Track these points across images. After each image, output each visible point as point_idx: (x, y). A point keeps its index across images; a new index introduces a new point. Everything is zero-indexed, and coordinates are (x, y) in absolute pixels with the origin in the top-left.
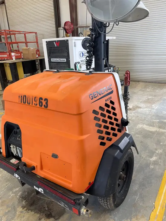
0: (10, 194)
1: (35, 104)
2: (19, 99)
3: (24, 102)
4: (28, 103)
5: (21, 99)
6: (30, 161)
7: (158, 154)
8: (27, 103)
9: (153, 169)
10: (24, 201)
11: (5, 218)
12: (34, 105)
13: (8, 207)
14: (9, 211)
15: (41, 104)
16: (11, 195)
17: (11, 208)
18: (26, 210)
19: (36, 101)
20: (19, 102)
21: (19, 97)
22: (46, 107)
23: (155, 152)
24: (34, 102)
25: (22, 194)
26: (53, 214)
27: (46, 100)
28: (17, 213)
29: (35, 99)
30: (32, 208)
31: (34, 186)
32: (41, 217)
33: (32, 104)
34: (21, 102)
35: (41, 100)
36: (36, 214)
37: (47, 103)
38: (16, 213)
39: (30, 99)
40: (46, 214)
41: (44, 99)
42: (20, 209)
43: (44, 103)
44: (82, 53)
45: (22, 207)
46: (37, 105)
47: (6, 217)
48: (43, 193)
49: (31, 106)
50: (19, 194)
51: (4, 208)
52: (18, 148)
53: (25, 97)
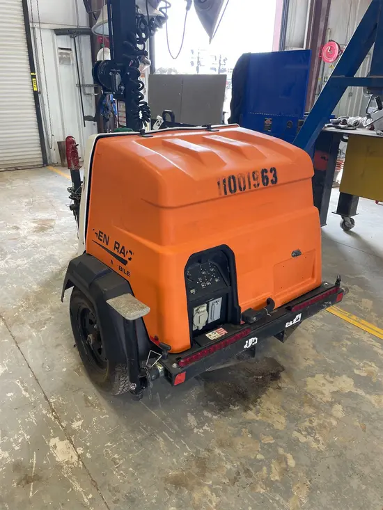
1: (254, 185)
2: (219, 188)
3: (233, 189)
4: (241, 189)
5: (225, 187)
8: (238, 191)
10: (231, 407)
11: (267, 439)
12: (253, 188)
13: (239, 434)
14: (251, 432)
15: (265, 181)
17: (244, 429)
18: (255, 406)
19: (257, 178)
20: (220, 194)
21: (219, 183)
22: (275, 182)
24: (253, 182)
25: (212, 410)
26: (273, 372)
27: (273, 170)
28: (258, 419)
29: (253, 176)
30: (252, 396)
32: (275, 386)
33: (250, 188)
34: (226, 193)
35: (265, 174)
37: (275, 176)
38: (257, 421)
39: (244, 179)
40: (272, 380)
41: (269, 170)
42: (251, 415)
43: (270, 176)
45: (245, 411)
46: (258, 185)
47: (263, 437)
49: (246, 192)
50: (210, 415)
51: (239, 442)
52: (217, 300)
53: (232, 180)
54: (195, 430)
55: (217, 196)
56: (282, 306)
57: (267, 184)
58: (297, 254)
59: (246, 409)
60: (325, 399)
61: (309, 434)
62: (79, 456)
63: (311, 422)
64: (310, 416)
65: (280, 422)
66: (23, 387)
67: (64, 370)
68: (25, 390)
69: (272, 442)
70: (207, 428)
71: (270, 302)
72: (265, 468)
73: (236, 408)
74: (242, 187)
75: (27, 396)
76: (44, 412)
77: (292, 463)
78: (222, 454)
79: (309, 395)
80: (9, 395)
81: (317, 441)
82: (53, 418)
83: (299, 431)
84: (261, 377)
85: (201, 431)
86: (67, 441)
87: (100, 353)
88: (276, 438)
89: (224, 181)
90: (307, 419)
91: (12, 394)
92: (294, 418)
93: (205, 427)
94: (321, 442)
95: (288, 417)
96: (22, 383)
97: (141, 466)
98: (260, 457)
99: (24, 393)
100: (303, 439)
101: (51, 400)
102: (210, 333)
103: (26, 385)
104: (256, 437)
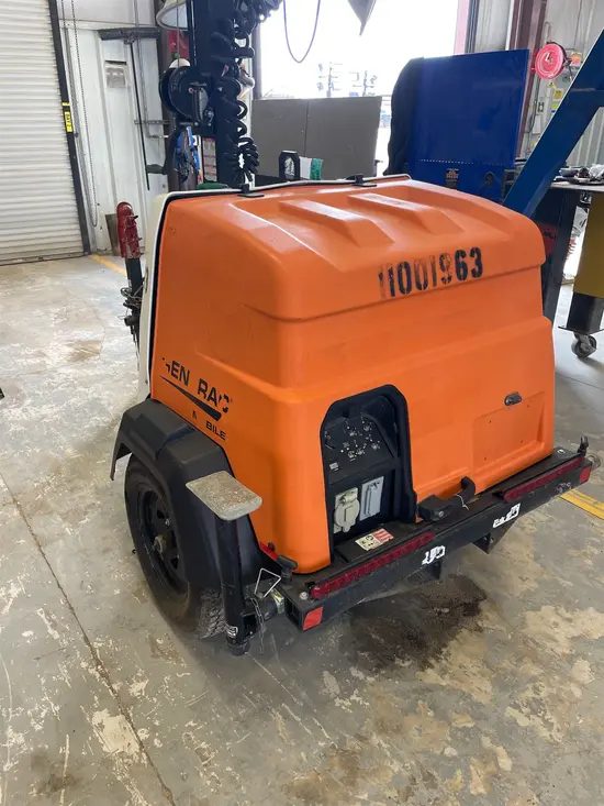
1: (443, 279)
2: (382, 285)
3: (405, 286)
4: (419, 287)
5: (392, 282)
8: (414, 289)
10: (398, 662)
11: (460, 720)
12: (440, 283)
13: (412, 710)
14: (433, 707)
15: (462, 272)
16: (353, 701)
17: (420, 702)
18: (438, 659)
19: (448, 267)
20: (383, 295)
21: (381, 276)
24: (440, 274)
25: (364, 667)
27: (475, 252)
28: (444, 684)
29: (442, 264)
30: (433, 643)
33: (435, 284)
34: (393, 294)
36: (457, 636)
37: (478, 262)
38: (443, 687)
40: (465, 615)
41: (468, 253)
42: (431, 676)
45: (422, 669)
46: (450, 278)
47: (454, 715)
49: (430, 292)
50: (361, 675)
51: (412, 723)
52: (374, 481)
53: (404, 271)
54: (338, 702)
55: (379, 298)
56: (486, 491)
57: (465, 277)
58: (514, 400)
59: (424, 665)
60: (559, 650)
61: (534, 712)
62: (141, 744)
63: (536, 690)
64: (534, 679)
65: (482, 689)
66: (49, 621)
67: (117, 592)
68: (52, 626)
69: (470, 725)
70: (358, 699)
71: (466, 484)
72: (459, 772)
73: (407, 664)
74: (422, 282)
75: (57, 636)
76: (84, 665)
77: (506, 763)
78: (384, 745)
79: (531, 644)
80: (25, 634)
81: (547, 723)
82: (98, 675)
83: (516, 706)
84: (447, 610)
85: (348, 703)
86: (120, 717)
87: (176, 567)
88: (477, 717)
89: (391, 272)
90: (530, 686)
91: (31, 633)
92: (506, 684)
93: (353, 697)
94: (555, 727)
95: (495, 682)
96: (47, 614)
97: (246, 765)
98: (450, 751)
99: (50, 631)
100: (523, 722)
101: (96, 645)
102: (364, 539)
103: (54, 617)
104: (442, 716)
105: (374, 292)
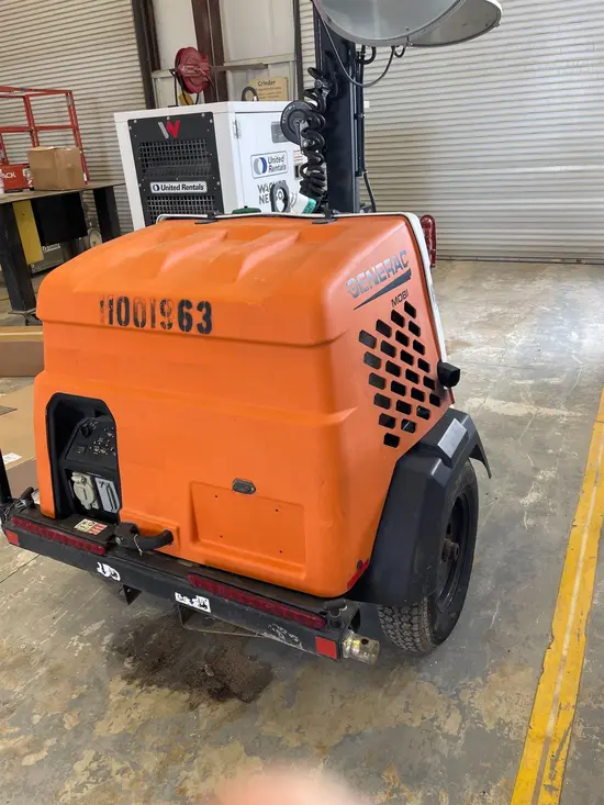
0: (75, 644)
1: (162, 323)
2: (102, 312)
3: (123, 319)
4: (136, 324)
5: (111, 312)
6: (153, 517)
7: (542, 482)
8: (131, 324)
9: (532, 529)
10: (129, 660)
11: (72, 719)
12: (158, 326)
13: (74, 683)
14: (81, 696)
15: (185, 323)
16: (77, 645)
17: (85, 686)
18: (141, 685)
19: (169, 314)
20: (103, 321)
21: (102, 304)
22: (206, 329)
23: (535, 479)
24: (159, 318)
26: (234, 688)
27: (205, 306)
28: (111, 697)
29: (162, 309)
30: (159, 676)
31: (177, 594)
32: (195, 699)
33: (153, 326)
34: (111, 322)
35: (185, 310)
36: (176, 692)
37: (207, 317)
38: (107, 697)
39: (144, 308)
40: (210, 691)
41: (195, 305)
42: (117, 686)
43: (198, 317)
44: (262, 159)
45: (124, 678)
46: (170, 325)
47: (75, 714)
48: (208, 610)
50: (106, 642)
51: (62, 687)
53: (123, 304)
54: (75, 639)
55: (98, 322)
56: (201, 566)
57: (189, 328)
59: (129, 678)
60: (189, 784)
61: (93, 774)
63: (123, 772)
64: (136, 766)
65: (113, 726)
69: (66, 726)
70: (80, 648)
72: (17, 729)
73: (127, 666)
74: (140, 321)
77: (30, 760)
78: (37, 677)
79: (188, 756)
81: (80, 788)
83: (96, 758)
88: (77, 731)
89: (111, 302)
90: (127, 764)
92: (123, 744)
94: (79, 795)
95: (125, 735)
98: (36, 719)
100: (78, 767)
104: (71, 706)
105: (95, 315)
